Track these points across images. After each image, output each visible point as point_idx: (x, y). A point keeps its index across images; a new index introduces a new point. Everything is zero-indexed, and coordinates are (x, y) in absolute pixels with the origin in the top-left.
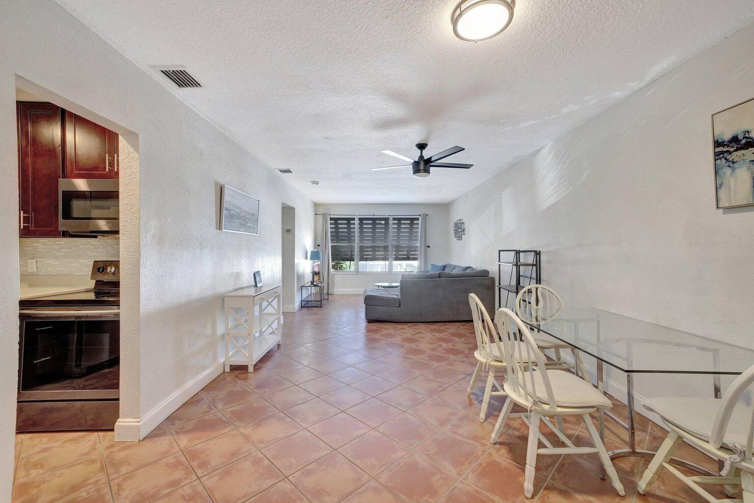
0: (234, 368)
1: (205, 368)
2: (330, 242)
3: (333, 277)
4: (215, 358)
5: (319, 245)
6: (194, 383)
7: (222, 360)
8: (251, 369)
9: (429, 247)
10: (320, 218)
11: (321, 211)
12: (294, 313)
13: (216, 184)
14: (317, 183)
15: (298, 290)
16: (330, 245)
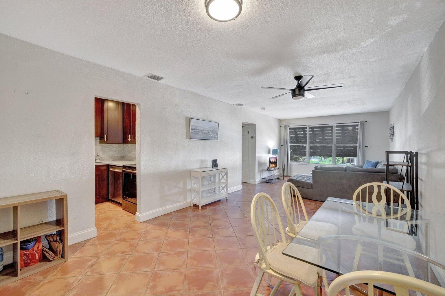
0: (195, 206)
1: (178, 202)
2: (289, 143)
3: (291, 166)
4: (185, 198)
5: (282, 145)
6: (171, 207)
7: (189, 200)
8: (200, 208)
9: (367, 147)
10: (283, 128)
11: (284, 124)
12: (255, 185)
13: (186, 118)
14: (264, 109)
15: (259, 172)
16: (289, 145)
